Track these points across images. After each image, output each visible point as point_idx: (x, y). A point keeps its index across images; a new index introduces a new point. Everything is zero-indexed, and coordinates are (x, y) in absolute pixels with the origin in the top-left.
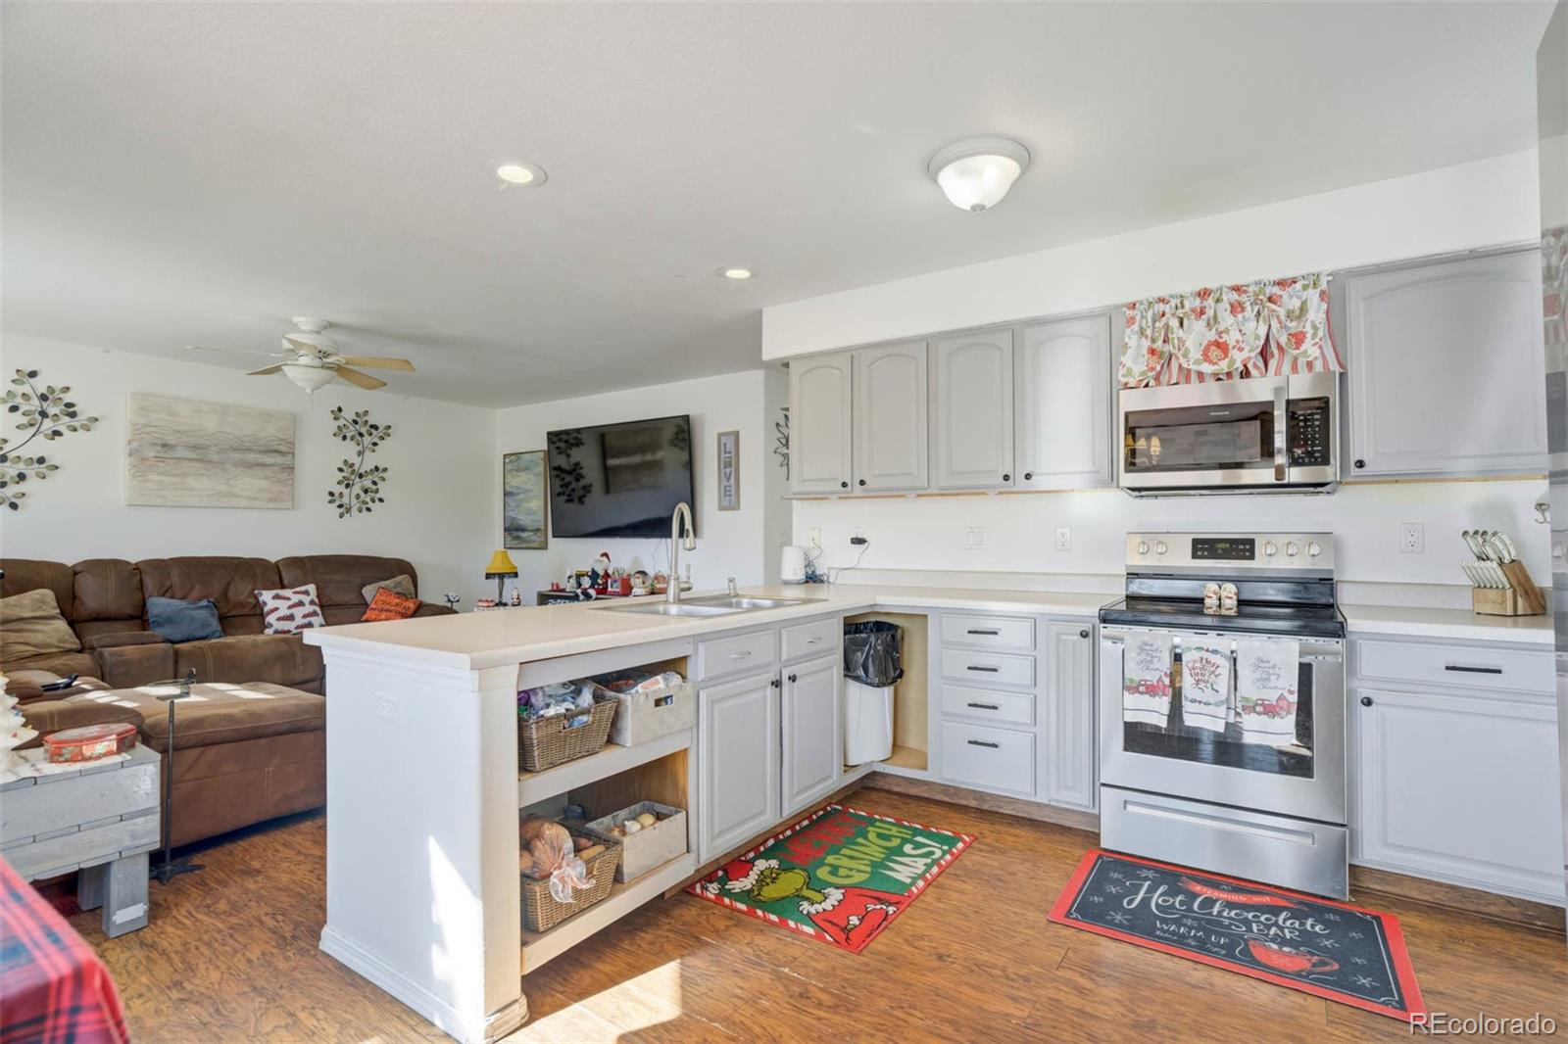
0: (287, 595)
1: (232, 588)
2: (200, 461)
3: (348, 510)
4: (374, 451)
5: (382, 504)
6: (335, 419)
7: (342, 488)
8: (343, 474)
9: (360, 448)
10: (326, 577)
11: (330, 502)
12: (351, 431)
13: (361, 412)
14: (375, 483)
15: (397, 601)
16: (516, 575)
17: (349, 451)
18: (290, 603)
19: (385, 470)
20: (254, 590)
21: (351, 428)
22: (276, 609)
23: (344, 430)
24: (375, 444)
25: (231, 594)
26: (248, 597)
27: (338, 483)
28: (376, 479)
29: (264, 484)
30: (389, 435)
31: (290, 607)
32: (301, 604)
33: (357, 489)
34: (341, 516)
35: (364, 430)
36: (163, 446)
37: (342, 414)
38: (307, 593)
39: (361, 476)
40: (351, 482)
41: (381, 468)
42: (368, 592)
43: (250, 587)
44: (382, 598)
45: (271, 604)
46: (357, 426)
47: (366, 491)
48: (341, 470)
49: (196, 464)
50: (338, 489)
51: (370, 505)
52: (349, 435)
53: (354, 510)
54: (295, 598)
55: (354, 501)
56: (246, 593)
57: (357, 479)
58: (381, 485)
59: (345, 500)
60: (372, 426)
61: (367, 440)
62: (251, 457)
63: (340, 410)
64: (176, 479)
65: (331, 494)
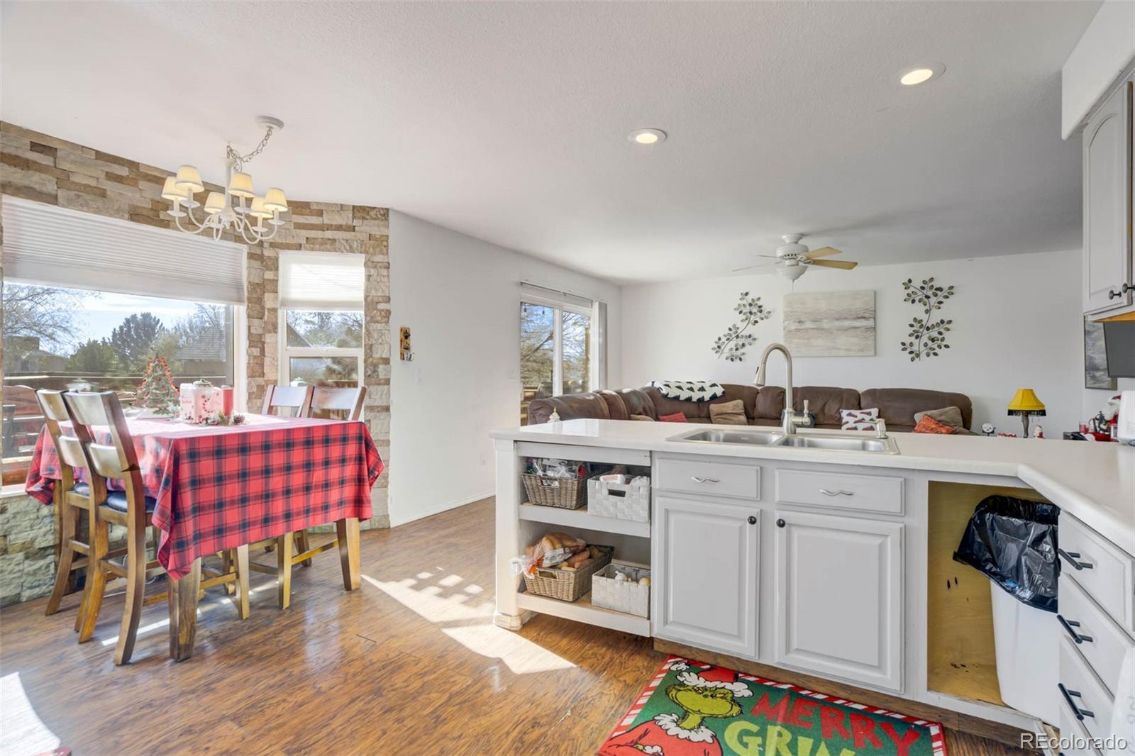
0: (856, 414)
1: (827, 407)
2: (818, 329)
3: (918, 355)
4: (939, 308)
5: (947, 349)
6: (906, 288)
7: (913, 339)
8: (914, 329)
9: (927, 307)
10: (888, 404)
11: (903, 350)
12: (920, 295)
13: (927, 280)
14: (940, 333)
15: (933, 426)
16: (1043, 413)
17: (918, 311)
18: (856, 419)
19: (950, 322)
20: (839, 409)
21: (919, 293)
22: (847, 422)
23: (913, 296)
24: (940, 303)
25: (826, 411)
26: (836, 413)
27: (910, 335)
28: (942, 330)
29: (855, 340)
30: (953, 294)
31: (856, 422)
32: (862, 421)
33: (925, 339)
34: (913, 359)
35: (930, 293)
36: (799, 322)
37: (912, 284)
38: (869, 414)
39: (928, 329)
40: (920, 334)
41: (946, 321)
42: (918, 417)
43: (837, 407)
44: (924, 423)
45: (845, 419)
46: (925, 291)
47: (933, 340)
48: (912, 326)
49: (815, 331)
50: (908, 340)
51: (937, 350)
52: (917, 299)
53: (923, 355)
54: (860, 416)
55: (922, 348)
56: (835, 411)
57: (925, 331)
58: (946, 334)
59: (915, 348)
60: (937, 289)
61: (933, 300)
62: (847, 323)
63: (910, 281)
64: (806, 341)
65: (903, 344)
